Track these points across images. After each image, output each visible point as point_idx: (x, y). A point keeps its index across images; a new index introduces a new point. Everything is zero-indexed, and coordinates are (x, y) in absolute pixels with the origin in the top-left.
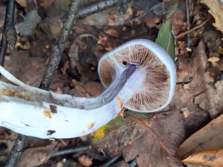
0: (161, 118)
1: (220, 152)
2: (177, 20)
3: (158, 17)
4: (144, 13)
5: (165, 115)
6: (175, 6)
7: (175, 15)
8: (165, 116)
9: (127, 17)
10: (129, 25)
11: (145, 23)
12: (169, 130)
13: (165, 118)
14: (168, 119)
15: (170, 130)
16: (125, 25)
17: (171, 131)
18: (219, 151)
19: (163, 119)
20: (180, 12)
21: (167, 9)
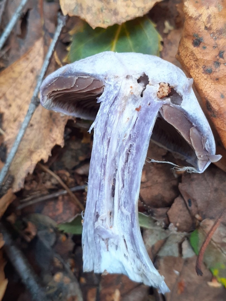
0: (197, 206)
1: (219, 125)
2: (58, 210)
3: (57, 237)
4: (56, 257)
5: (189, 202)
6: (40, 217)
7: (51, 214)
8: (192, 201)
9: (67, 280)
10: (77, 275)
11: (70, 253)
12: (211, 192)
13: (195, 200)
14: (194, 197)
15: (209, 191)
16: (79, 280)
17: (212, 189)
18: (219, 127)
19: (197, 203)
20: (46, 209)
21: (46, 228)
